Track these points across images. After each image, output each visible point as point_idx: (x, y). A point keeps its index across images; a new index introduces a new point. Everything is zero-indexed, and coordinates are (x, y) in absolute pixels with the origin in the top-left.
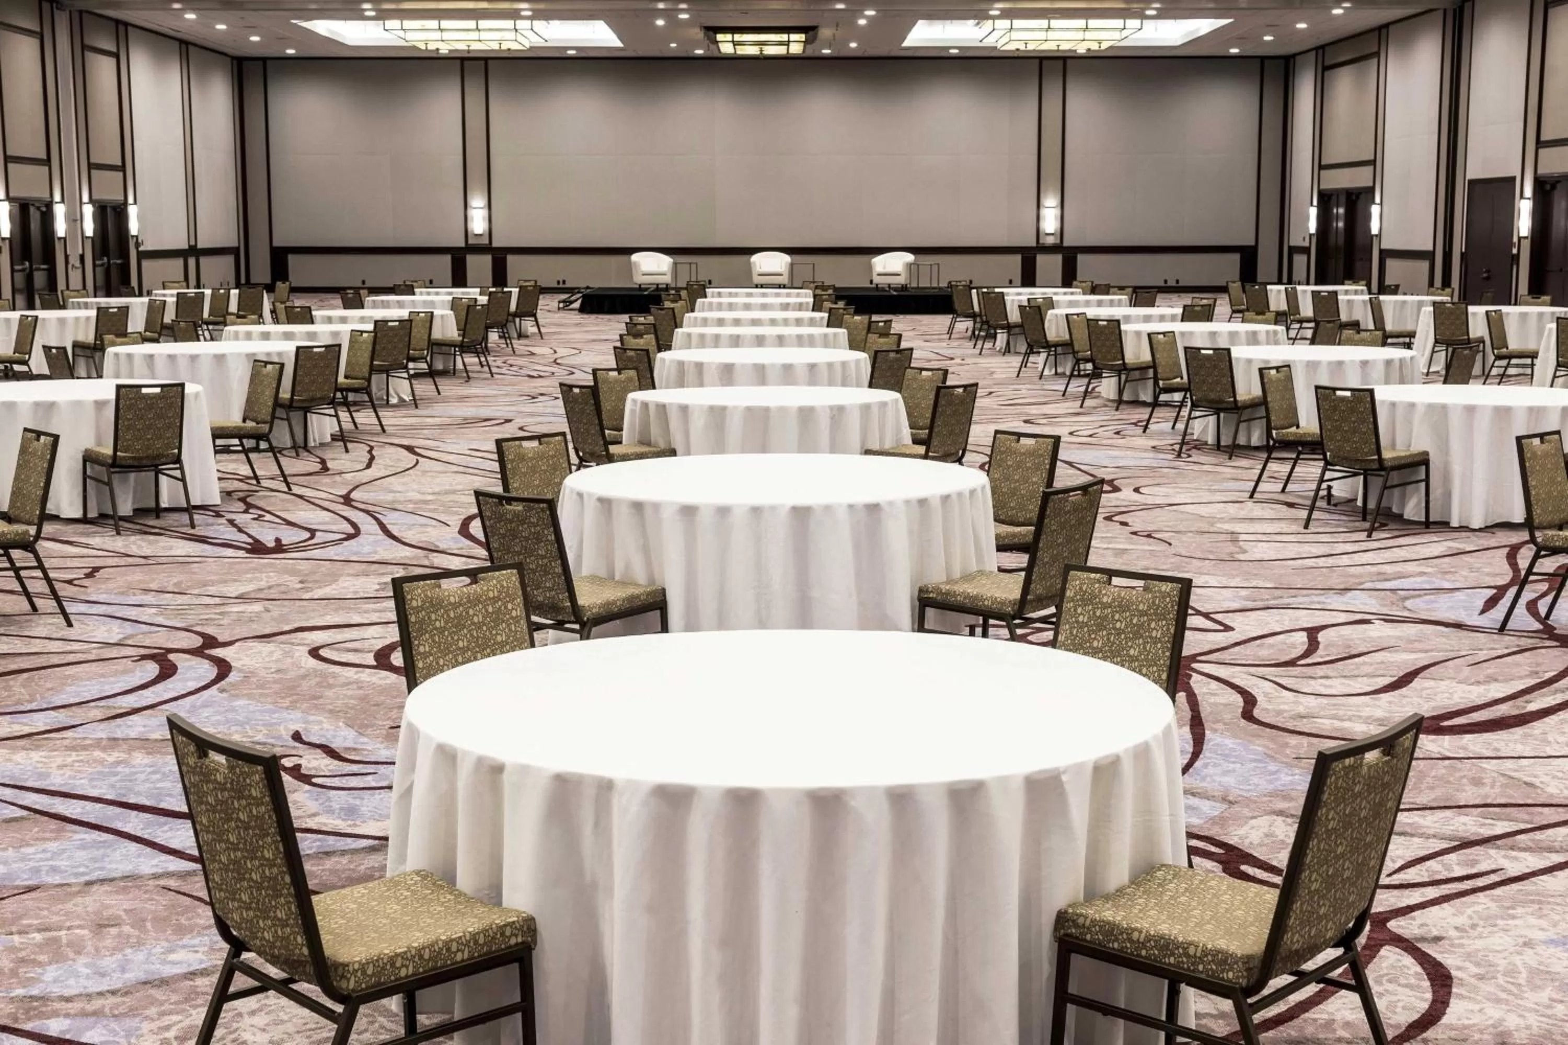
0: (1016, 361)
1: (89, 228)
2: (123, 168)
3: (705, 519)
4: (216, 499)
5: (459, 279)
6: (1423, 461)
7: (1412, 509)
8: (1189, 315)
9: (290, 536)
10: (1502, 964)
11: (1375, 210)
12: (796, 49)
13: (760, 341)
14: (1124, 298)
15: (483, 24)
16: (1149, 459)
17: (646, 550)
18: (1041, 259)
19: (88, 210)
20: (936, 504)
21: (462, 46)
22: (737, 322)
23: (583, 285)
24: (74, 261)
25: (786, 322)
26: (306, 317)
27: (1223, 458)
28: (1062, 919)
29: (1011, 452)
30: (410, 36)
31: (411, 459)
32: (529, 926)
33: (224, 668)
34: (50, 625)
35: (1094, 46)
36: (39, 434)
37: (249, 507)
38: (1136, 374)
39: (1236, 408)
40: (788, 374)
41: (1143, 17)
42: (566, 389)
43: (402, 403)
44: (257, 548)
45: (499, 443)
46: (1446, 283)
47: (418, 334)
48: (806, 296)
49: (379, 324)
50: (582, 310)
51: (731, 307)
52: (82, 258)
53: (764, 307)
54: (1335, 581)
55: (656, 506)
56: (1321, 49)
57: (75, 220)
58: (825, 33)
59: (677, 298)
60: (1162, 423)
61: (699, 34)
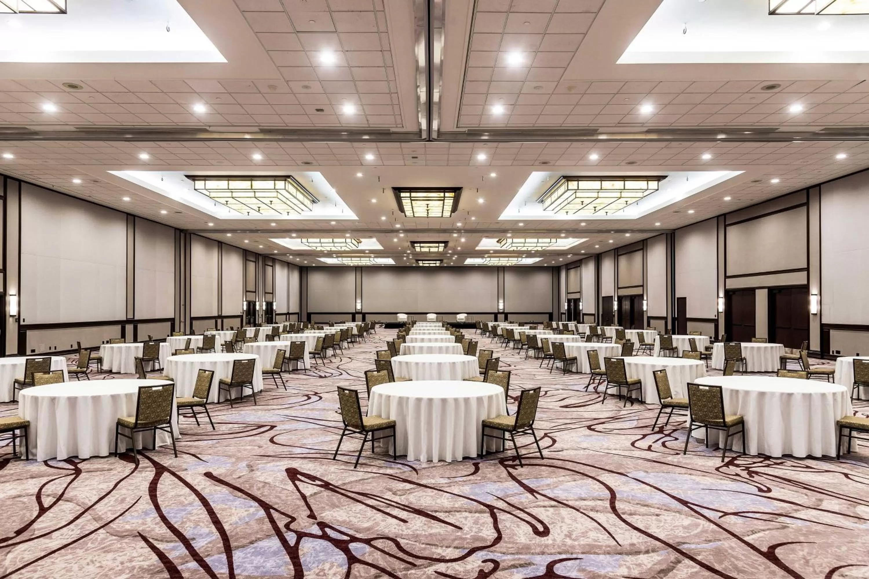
0: (490, 339)
1: (264, 308)
2: (272, 293)
3: (420, 365)
4: (309, 368)
5: (354, 320)
6: (575, 359)
7: (574, 369)
8: (531, 328)
9: (327, 375)
10: (566, 439)
11: (581, 304)
12: (438, 265)
13: (430, 334)
14: (517, 325)
15: (362, 259)
16: (519, 360)
17: (408, 372)
18: (499, 315)
19: (264, 304)
20: (466, 362)
21: (356, 264)
22: (424, 330)
23: (385, 322)
24: (260, 316)
25: (436, 330)
26: (322, 329)
27: (536, 360)
28: (483, 421)
29: (482, 354)
30: (344, 262)
31: (350, 360)
32: (395, 422)
33: (321, 398)
34: (282, 390)
35: (511, 264)
36: (281, 350)
37: (316, 369)
38: (518, 342)
39: (538, 349)
40: (436, 340)
41: (522, 258)
42: (388, 342)
43: (345, 348)
44: (321, 377)
45: (377, 352)
46: (595, 322)
47: (350, 332)
48: (440, 324)
49: (341, 330)
50: (385, 328)
51: (422, 326)
52: (262, 315)
53: (430, 326)
54: (554, 383)
55: (411, 363)
56: (567, 265)
57: (261, 306)
58: (445, 261)
59: (409, 324)
60: (523, 353)
61: (415, 261)
